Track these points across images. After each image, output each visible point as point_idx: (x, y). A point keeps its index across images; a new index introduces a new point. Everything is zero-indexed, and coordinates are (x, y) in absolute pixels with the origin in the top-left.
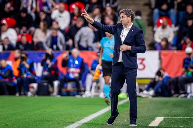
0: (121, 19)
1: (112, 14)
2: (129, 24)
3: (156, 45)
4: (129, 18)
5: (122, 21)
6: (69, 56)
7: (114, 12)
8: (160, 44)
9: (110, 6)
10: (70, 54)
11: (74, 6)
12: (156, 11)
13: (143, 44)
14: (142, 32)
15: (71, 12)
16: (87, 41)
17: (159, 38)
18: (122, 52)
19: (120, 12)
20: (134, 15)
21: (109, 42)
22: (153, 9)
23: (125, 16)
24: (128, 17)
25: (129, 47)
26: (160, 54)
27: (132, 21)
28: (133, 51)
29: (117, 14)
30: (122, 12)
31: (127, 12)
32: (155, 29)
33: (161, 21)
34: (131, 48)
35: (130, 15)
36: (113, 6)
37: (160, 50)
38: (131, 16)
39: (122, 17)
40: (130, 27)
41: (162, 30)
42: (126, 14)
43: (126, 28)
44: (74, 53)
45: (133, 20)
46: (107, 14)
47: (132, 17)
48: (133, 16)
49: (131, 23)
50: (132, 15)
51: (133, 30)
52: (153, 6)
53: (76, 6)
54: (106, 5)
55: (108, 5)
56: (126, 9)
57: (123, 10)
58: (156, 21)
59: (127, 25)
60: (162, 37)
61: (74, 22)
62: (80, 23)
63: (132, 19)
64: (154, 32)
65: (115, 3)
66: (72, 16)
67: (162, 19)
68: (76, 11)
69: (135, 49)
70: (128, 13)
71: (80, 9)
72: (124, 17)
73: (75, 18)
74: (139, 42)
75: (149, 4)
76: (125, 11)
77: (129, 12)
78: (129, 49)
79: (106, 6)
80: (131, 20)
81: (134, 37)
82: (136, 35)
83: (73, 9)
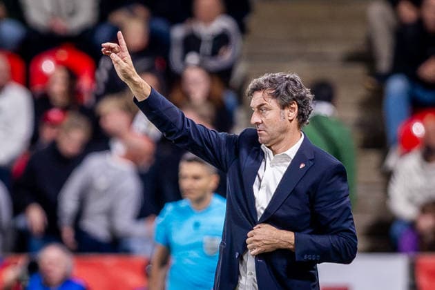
0: (256, 118)
1: (210, 98)
2: (288, 137)
3: (398, 230)
4: (287, 111)
5: (258, 124)
6: (26, 277)
7: (218, 90)
8: (412, 225)
9: (201, 66)
10: (33, 268)
11: (48, 66)
12: (397, 86)
13: (346, 225)
14: (341, 173)
15: (38, 88)
16: (110, 214)
17: (411, 200)
18: (258, 256)
19: (251, 86)
20: (310, 102)
21: (197, 225)
22: (382, 79)
23: (272, 103)
24: (283, 107)
25: (286, 238)
26: (413, 270)
27: (300, 125)
28: (303, 256)
29: (230, 98)
30: (258, 88)
31: (281, 87)
32: (393, 161)
33: (418, 129)
34: (293, 242)
35: (294, 99)
36: (214, 64)
37: (412, 254)
38: (295, 106)
39: (260, 107)
40: (292, 152)
41: (423, 168)
42: (276, 95)
43: (274, 153)
44: (50, 263)
45: (304, 121)
46: (187, 97)
47: (299, 106)
48: (306, 103)
49: (297, 133)
50: (302, 98)
51: (302, 166)
52: (384, 64)
53: (58, 63)
54: (183, 58)
55: (193, 58)
56: (278, 75)
57: (261, 79)
58: (395, 129)
59: (279, 142)
60: (421, 198)
61: (48, 134)
62: (72, 137)
63: (302, 117)
64: (388, 175)
65: (222, 50)
66: (41, 106)
67: (421, 119)
68: (58, 86)
69: (312, 247)
70: (283, 92)
71: (73, 76)
72: (267, 109)
73: (54, 114)
74: (327, 215)
75: (365, 57)
76: (273, 82)
77: (286, 88)
78: (284, 245)
79: (186, 66)
80: (295, 122)
81: (308, 193)
82: (315, 186)
83: (45, 78)
